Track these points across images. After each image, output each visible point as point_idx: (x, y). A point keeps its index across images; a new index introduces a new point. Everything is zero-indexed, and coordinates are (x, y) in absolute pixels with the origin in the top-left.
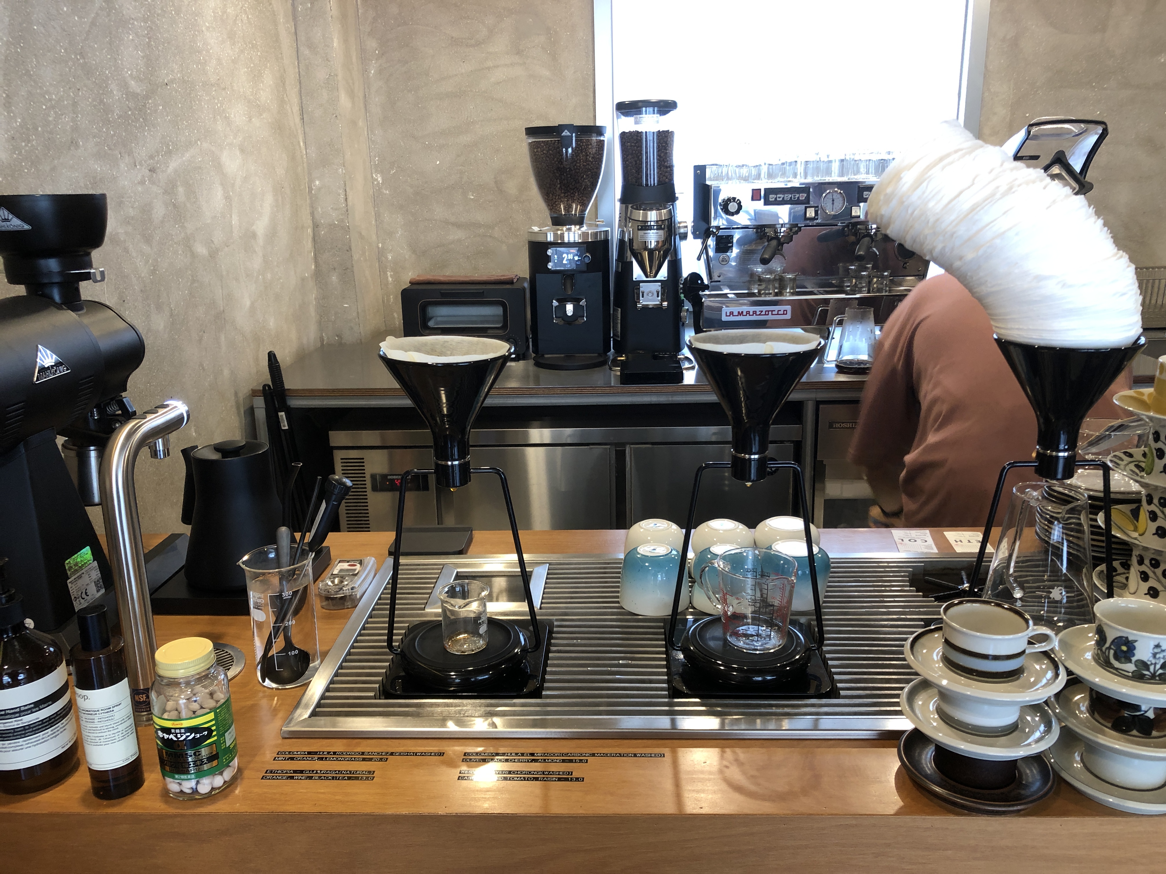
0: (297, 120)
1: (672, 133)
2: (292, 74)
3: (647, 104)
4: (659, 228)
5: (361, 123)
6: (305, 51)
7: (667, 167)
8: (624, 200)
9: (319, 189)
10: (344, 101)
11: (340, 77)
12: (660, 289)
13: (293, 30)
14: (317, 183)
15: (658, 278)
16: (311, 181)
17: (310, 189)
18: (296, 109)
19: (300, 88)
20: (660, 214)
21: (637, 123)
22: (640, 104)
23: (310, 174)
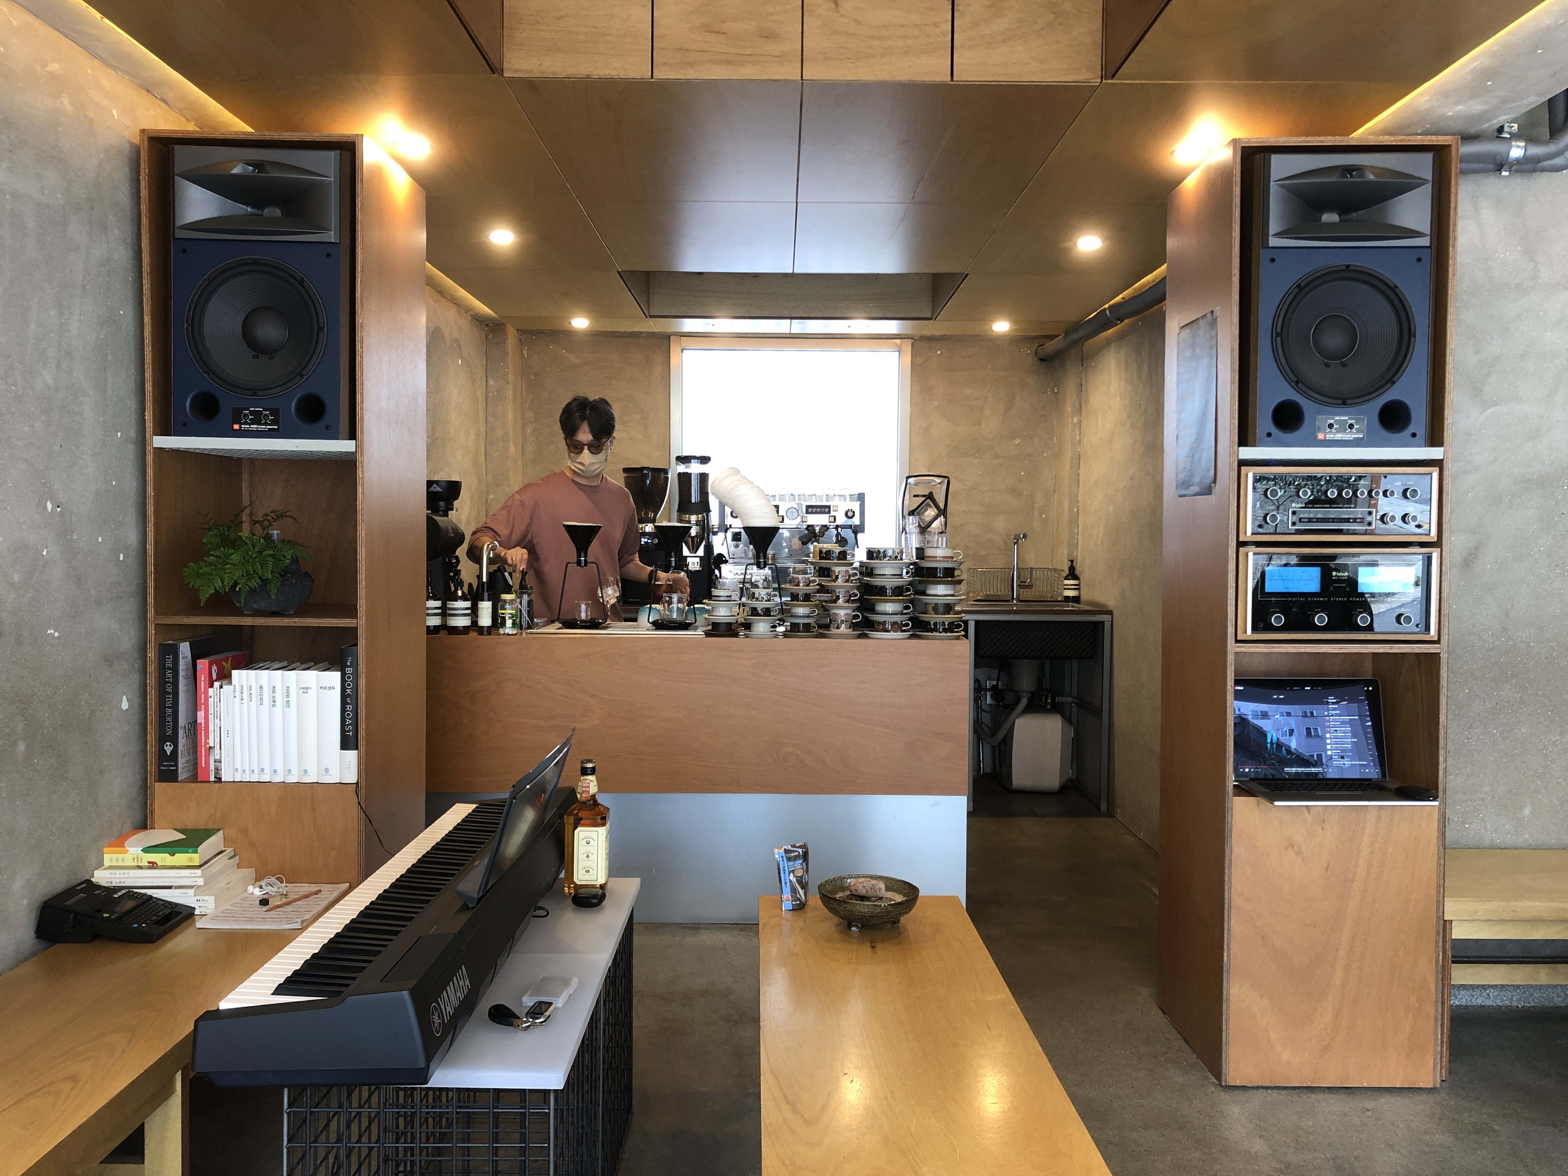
0: (483, 457)
1: (708, 474)
2: (483, 430)
3: (694, 457)
4: (697, 525)
5: (519, 462)
6: (491, 419)
7: (704, 493)
8: (679, 511)
9: (492, 500)
10: (512, 449)
11: (511, 435)
12: (699, 561)
13: (485, 407)
14: (491, 496)
15: (697, 554)
16: (488, 495)
17: (487, 500)
18: (483, 452)
19: (486, 440)
20: (698, 518)
21: (686, 468)
22: (690, 458)
23: (487, 491)
